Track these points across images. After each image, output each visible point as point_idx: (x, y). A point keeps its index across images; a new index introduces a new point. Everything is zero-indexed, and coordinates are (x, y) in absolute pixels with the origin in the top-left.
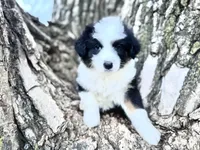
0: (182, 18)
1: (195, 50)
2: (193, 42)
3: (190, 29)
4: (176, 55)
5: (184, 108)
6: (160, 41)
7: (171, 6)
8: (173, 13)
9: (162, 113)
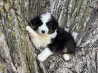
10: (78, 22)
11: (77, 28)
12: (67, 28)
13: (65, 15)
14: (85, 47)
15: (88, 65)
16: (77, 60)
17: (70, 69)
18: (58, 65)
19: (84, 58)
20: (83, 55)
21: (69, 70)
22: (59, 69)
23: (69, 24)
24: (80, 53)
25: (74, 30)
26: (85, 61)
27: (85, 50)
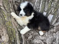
0: (53, 3)
1: (55, 11)
2: (55, 9)
3: (54, 6)
8: (51, 2)
11: (53, 11)
13: (44, 3)
14: (57, 26)
15: (57, 40)
16: (49, 35)
17: (43, 40)
18: (35, 37)
19: (54, 34)
20: (54, 32)
21: (42, 42)
22: (35, 39)
23: (46, 9)
24: (52, 30)
25: (50, 13)
26: (55, 37)
27: (57, 28)
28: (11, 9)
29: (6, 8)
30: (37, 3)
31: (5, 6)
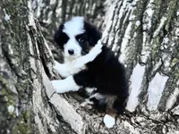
0: (166, 40)
1: (174, 64)
2: (173, 58)
3: (171, 49)
4: (160, 67)
5: (165, 105)
6: (148, 55)
7: (158, 30)
8: (159, 35)
9: (150, 109)
10: (167, 51)
11: (167, 64)
12: (141, 63)
13: (135, 35)
23: (145, 55)
28: (32, 61)
29: (14, 61)
30: (109, 32)
31: (11, 52)
